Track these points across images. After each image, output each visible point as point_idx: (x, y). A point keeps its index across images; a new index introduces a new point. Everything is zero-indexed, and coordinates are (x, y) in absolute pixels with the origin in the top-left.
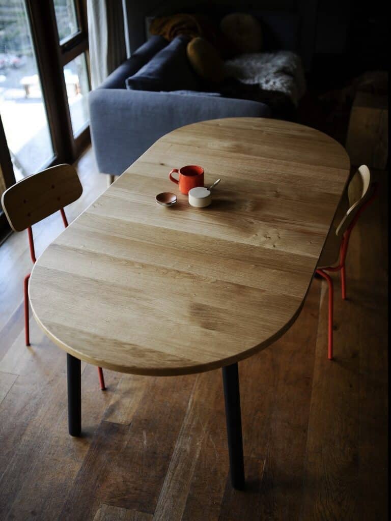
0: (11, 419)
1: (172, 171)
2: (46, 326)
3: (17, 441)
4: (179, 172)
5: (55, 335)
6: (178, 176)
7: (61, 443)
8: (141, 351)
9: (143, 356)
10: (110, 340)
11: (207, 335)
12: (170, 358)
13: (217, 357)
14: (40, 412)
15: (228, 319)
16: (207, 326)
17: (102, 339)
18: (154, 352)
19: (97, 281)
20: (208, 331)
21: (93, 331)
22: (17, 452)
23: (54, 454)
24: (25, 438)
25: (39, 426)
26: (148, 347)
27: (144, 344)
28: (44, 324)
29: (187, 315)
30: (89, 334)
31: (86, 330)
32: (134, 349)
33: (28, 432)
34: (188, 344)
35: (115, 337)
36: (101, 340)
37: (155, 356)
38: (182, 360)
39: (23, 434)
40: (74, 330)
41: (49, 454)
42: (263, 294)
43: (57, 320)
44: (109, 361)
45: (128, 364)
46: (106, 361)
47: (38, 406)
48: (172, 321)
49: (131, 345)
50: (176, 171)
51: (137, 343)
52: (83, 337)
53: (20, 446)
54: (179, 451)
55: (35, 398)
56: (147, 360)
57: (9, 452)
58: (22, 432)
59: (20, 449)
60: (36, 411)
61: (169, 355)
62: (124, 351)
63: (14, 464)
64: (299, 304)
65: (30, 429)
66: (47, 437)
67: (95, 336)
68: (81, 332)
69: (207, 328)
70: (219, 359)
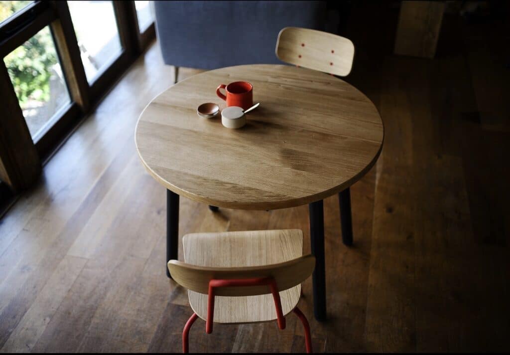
0: (81, 303)
1: (220, 86)
2: (154, 170)
3: (87, 323)
4: (226, 88)
5: (162, 177)
6: (225, 92)
7: (129, 325)
8: (240, 189)
9: (244, 193)
10: (212, 180)
11: (297, 174)
12: (267, 194)
13: (309, 193)
14: (108, 295)
15: (315, 161)
16: (297, 167)
17: (204, 179)
18: (252, 189)
19: (196, 132)
20: (299, 171)
21: (196, 173)
22: (86, 334)
23: (121, 336)
24: (95, 321)
25: (108, 308)
26: (247, 185)
27: (243, 183)
28: (152, 168)
29: (278, 158)
30: (192, 175)
31: (190, 172)
32: (234, 187)
33: (97, 315)
34: (282, 182)
35: (216, 178)
36: (204, 181)
37: (253, 193)
38: (278, 195)
39: (92, 317)
40: (179, 172)
41: (118, 336)
42: (346, 140)
43: (163, 165)
44: (213, 198)
45: (230, 200)
46: (210, 197)
47: (106, 289)
48: (265, 163)
49: (231, 184)
50: (224, 87)
51: (237, 182)
52: (187, 178)
53: (90, 329)
54: (242, 332)
55: (104, 281)
56: (247, 196)
57: (79, 335)
58: (91, 315)
59: (89, 332)
60: (105, 294)
61: (266, 192)
62: (224, 189)
63: (84, 347)
64: (378, 149)
65: (99, 311)
66: (115, 320)
67: (199, 177)
68: (186, 174)
69: (298, 169)
70: (311, 195)
